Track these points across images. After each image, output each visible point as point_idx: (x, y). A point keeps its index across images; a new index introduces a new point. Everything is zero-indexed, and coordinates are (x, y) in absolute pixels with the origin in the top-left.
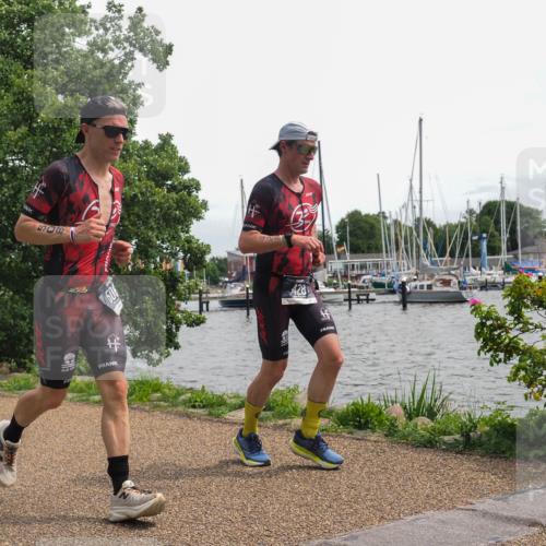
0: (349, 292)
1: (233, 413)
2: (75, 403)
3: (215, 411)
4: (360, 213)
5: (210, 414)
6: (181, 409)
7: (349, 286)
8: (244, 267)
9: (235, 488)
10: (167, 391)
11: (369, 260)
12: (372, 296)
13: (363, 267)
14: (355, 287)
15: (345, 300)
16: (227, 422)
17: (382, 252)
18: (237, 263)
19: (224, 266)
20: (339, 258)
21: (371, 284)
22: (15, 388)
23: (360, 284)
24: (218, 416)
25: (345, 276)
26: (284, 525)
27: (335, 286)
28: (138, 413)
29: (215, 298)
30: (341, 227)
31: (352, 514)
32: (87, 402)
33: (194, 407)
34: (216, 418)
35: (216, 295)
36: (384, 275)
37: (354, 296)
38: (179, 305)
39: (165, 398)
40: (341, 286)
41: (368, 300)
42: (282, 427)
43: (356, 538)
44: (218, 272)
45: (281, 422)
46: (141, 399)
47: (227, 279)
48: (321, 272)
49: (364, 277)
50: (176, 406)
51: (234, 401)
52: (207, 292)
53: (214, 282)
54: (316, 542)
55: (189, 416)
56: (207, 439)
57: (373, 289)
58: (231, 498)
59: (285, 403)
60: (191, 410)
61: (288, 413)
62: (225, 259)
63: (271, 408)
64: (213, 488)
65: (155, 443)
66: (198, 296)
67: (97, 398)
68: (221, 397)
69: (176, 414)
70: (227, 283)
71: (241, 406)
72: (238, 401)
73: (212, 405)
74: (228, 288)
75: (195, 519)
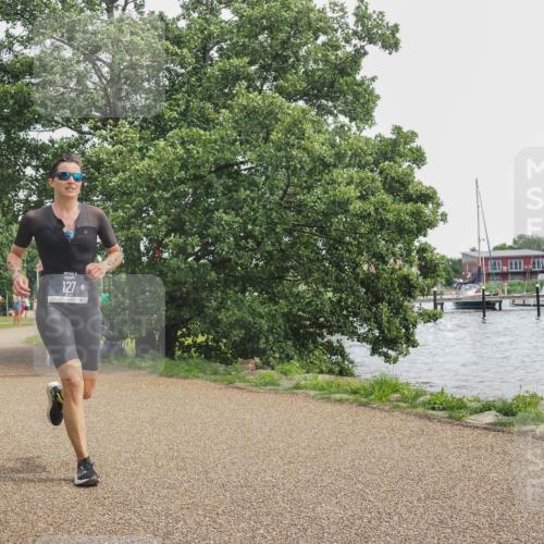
1: (473, 417)
3: (456, 414)
5: (450, 417)
6: (420, 410)
8: (480, 268)
9: (480, 493)
10: (406, 392)
16: (467, 426)
18: (472, 264)
19: (458, 267)
22: (261, 384)
24: (459, 419)
26: (534, 535)
28: (378, 413)
29: (450, 300)
32: (328, 400)
33: (433, 409)
34: (455, 420)
35: (450, 297)
38: (413, 306)
39: (404, 399)
44: (452, 273)
45: (525, 428)
46: (380, 399)
47: (461, 281)
50: (415, 407)
51: (474, 405)
52: (442, 294)
53: (449, 283)
55: (429, 418)
56: (449, 442)
59: (529, 409)
60: (431, 412)
61: (533, 419)
62: (460, 261)
63: (514, 415)
64: (458, 491)
65: (396, 444)
66: (432, 297)
67: (338, 396)
68: (460, 399)
69: (416, 415)
70: (461, 284)
71: (482, 411)
72: (479, 405)
73: (452, 408)
74: (463, 289)
75: (441, 522)
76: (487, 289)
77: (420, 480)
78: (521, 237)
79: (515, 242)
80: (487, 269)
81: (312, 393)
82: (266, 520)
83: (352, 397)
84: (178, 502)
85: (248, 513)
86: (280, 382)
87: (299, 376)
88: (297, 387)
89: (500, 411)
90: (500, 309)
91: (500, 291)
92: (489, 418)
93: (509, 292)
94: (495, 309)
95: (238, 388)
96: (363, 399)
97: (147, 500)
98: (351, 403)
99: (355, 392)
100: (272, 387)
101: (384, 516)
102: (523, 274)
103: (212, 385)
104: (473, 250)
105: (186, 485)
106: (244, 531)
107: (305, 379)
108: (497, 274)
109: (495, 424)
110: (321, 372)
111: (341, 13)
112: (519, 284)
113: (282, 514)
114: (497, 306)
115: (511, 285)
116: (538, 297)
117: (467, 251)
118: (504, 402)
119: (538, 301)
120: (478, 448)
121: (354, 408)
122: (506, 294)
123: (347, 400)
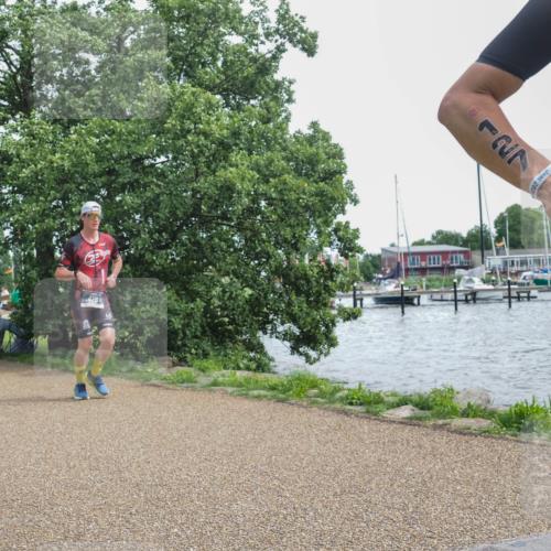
0: (509, 289)
1: (391, 411)
2: (235, 397)
3: (373, 408)
4: (520, 207)
5: (368, 412)
6: (338, 405)
7: (509, 283)
8: (399, 264)
9: (395, 486)
10: (323, 387)
11: (530, 255)
12: (533, 293)
13: (523, 263)
14: (515, 284)
15: (505, 297)
16: (384, 420)
17: (544, 247)
18: (391, 260)
19: (377, 262)
20: (498, 254)
21: (531, 282)
22: (178, 381)
23: (520, 280)
24: (376, 414)
25: (504, 273)
26: (447, 527)
27: (494, 283)
28: (296, 409)
29: (369, 295)
30: (500, 222)
31: (519, 519)
32: (246, 396)
33: (351, 404)
34: (372, 415)
35: (370, 292)
36: (546, 272)
37: (514, 294)
38: (333, 302)
39: (322, 394)
40: (500, 283)
41: (529, 298)
42: (441, 427)
43: (524, 544)
44: (372, 269)
45: (441, 422)
46: (298, 395)
47: (381, 276)
48: (479, 268)
49: (524, 274)
50: (333, 402)
51: (391, 399)
52: (361, 289)
53: (369, 279)
54: (481, 546)
55: (346, 413)
56: (366, 437)
57: (534, 286)
58: (392, 496)
59: (445, 403)
60: (349, 407)
61: (448, 413)
62: (379, 256)
63: (429, 408)
64: (373, 486)
65: (313, 440)
66: (351, 293)
67: (256, 393)
68: (378, 394)
69: (333, 411)
70: (381, 279)
71: (399, 405)
72: (396, 399)
73: (369, 403)
74: (382, 285)
75: (356, 516)
76: (406, 284)
77: (336, 475)
78: (439, 233)
79: (434, 238)
80: (406, 264)
81: (230, 390)
82: (180, 519)
83: (270, 393)
84: (90, 503)
85: (162, 512)
86: (198, 379)
87: (217, 374)
88: (215, 384)
89: (416, 405)
90: (419, 304)
91: (418, 287)
92: (405, 412)
93: (427, 287)
94: (413, 305)
95: (155, 385)
96: (281, 396)
97: (58, 501)
98: (270, 400)
99: (273, 388)
100: (190, 385)
101: (300, 511)
102: (441, 269)
103: (128, 382)
104: (393, 245)
105: (99, 485)
106: (158, 531)
107: (223, 375)
108: (416, 269)
109: (411, 418)
110: (239, 368)
111: (262, 8)
112: (437, 279)
113: (197, 513)
114: (416, 301)
115: (429, 280)
116: (455, 292)
117: (387, 246)
118: (420, 396)
119: (456, 296)
120: (394, 443)
121: (272, 405)
122: (424, 289)
123: (265, 396)
